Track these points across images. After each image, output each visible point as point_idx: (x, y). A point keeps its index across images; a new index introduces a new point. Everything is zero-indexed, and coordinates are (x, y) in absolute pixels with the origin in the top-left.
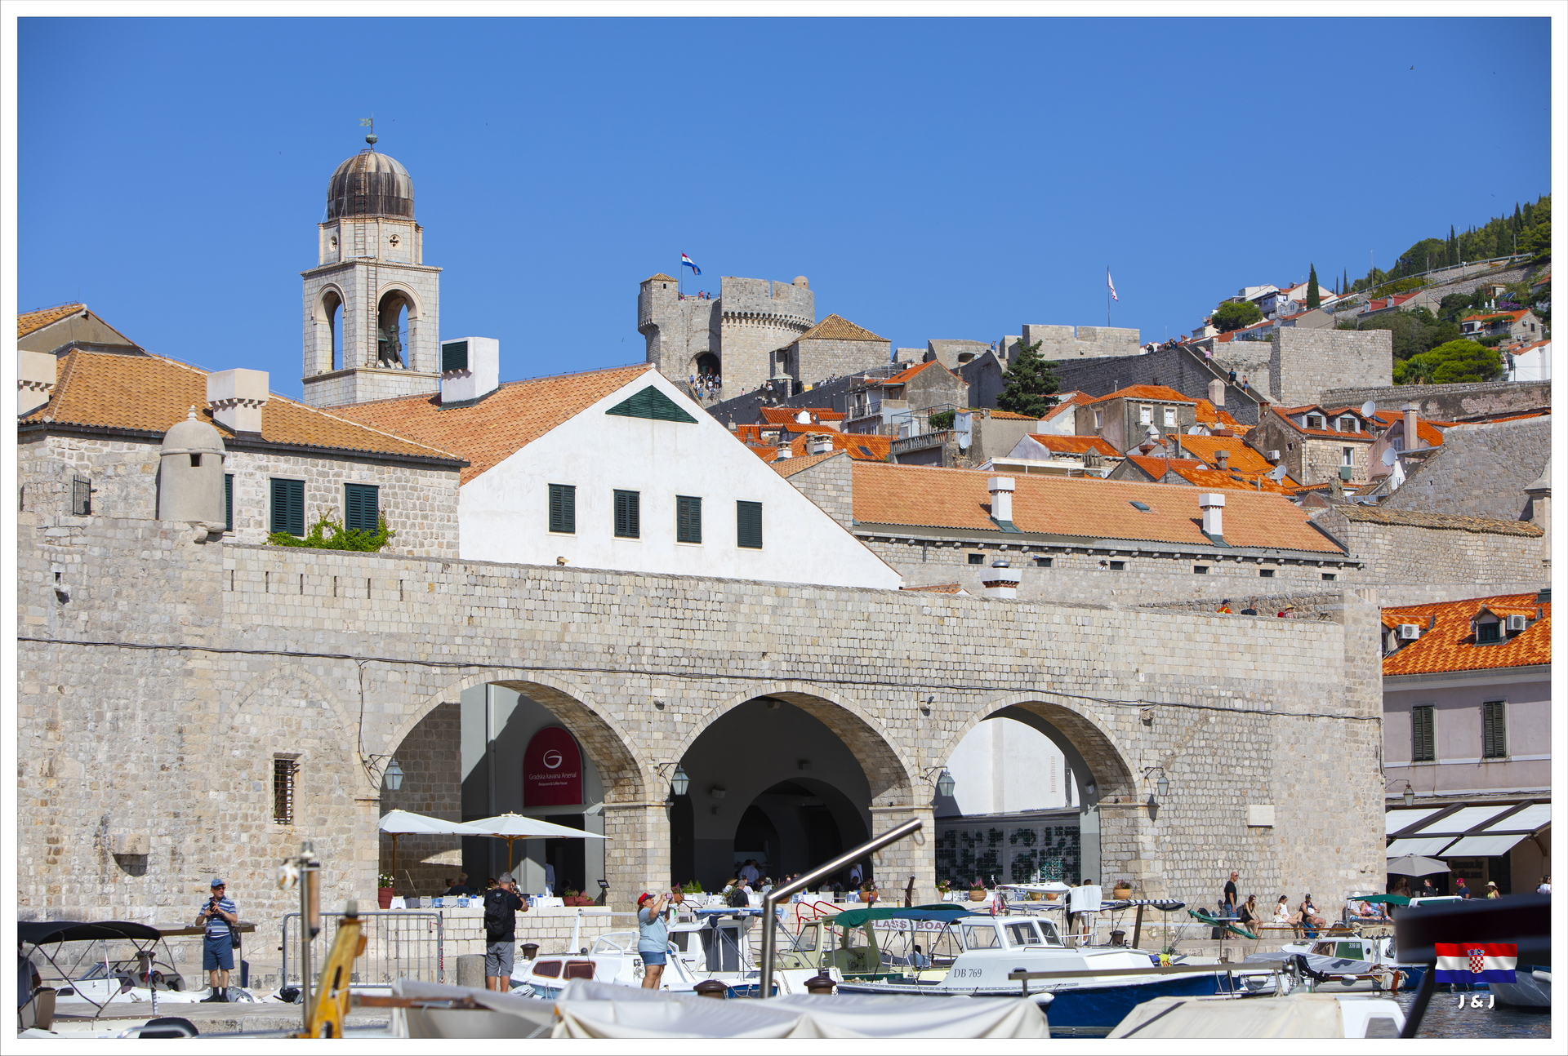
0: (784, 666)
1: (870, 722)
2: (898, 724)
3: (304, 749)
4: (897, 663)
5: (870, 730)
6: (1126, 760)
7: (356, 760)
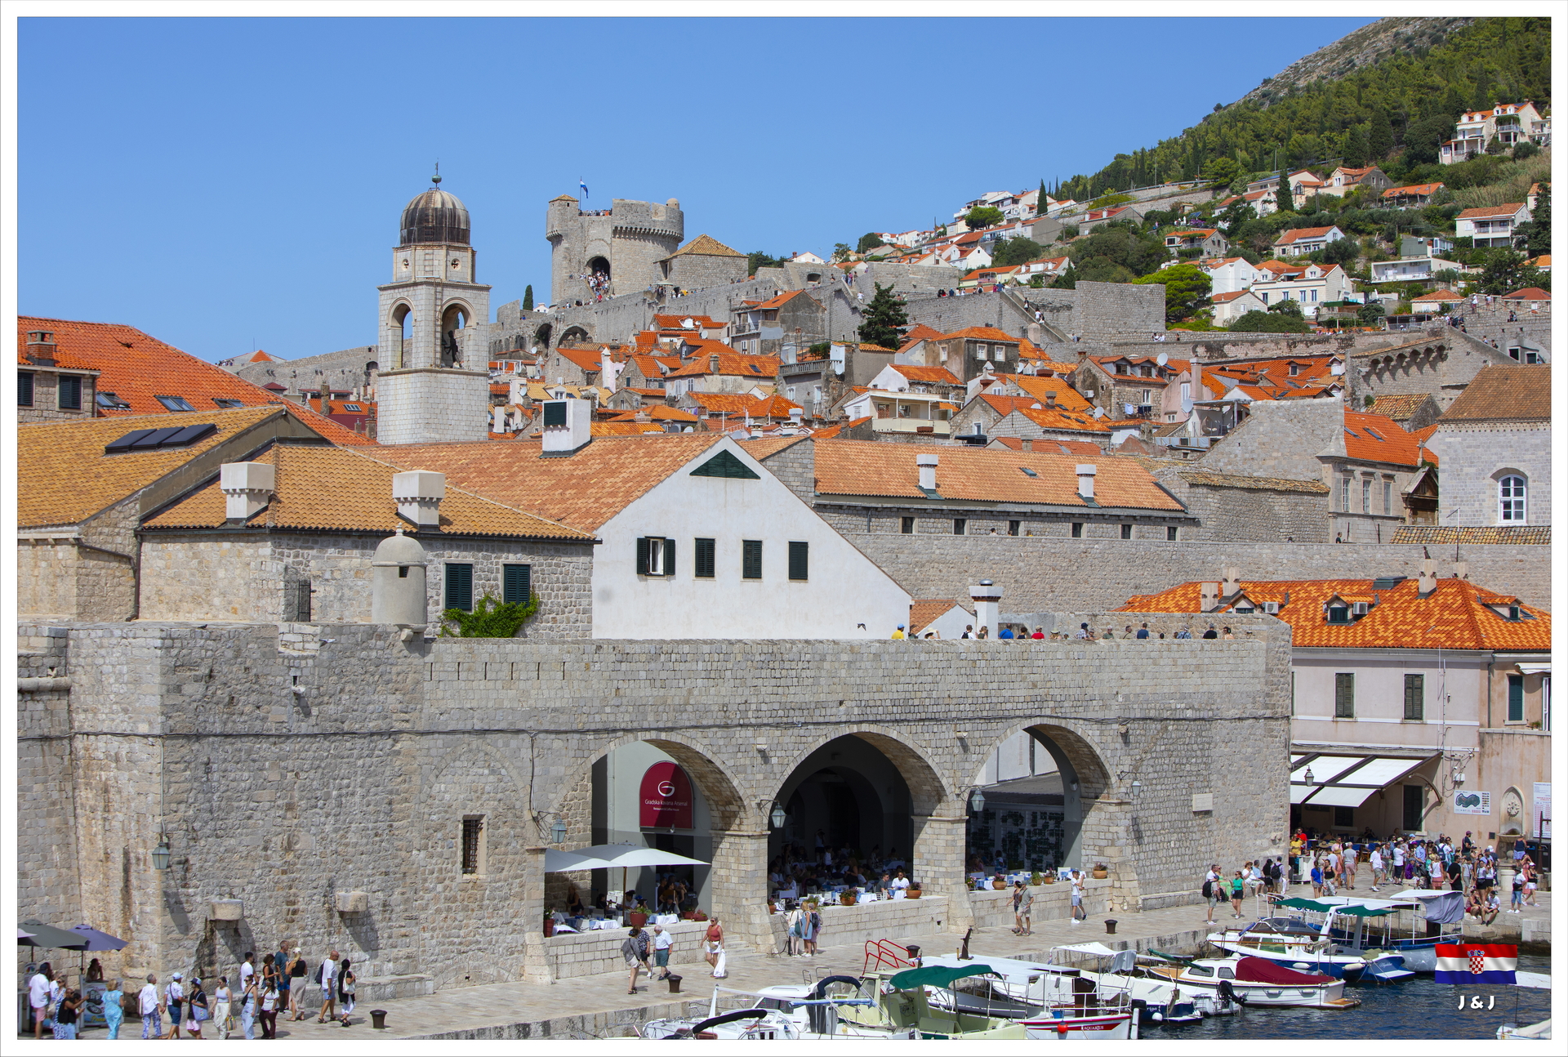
0: (856, 710)
1: (919, 752)
2: (940, 750)
3: (486, 810)
4: (941, 701)
5: (919, 758)
6: (1107, 766)
7: (527, 816)
